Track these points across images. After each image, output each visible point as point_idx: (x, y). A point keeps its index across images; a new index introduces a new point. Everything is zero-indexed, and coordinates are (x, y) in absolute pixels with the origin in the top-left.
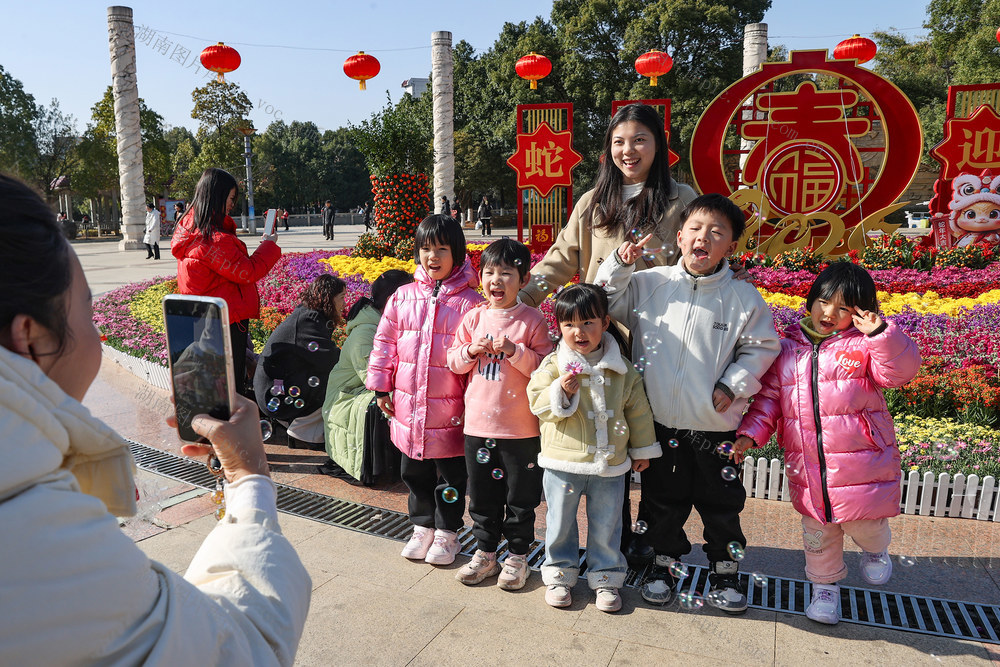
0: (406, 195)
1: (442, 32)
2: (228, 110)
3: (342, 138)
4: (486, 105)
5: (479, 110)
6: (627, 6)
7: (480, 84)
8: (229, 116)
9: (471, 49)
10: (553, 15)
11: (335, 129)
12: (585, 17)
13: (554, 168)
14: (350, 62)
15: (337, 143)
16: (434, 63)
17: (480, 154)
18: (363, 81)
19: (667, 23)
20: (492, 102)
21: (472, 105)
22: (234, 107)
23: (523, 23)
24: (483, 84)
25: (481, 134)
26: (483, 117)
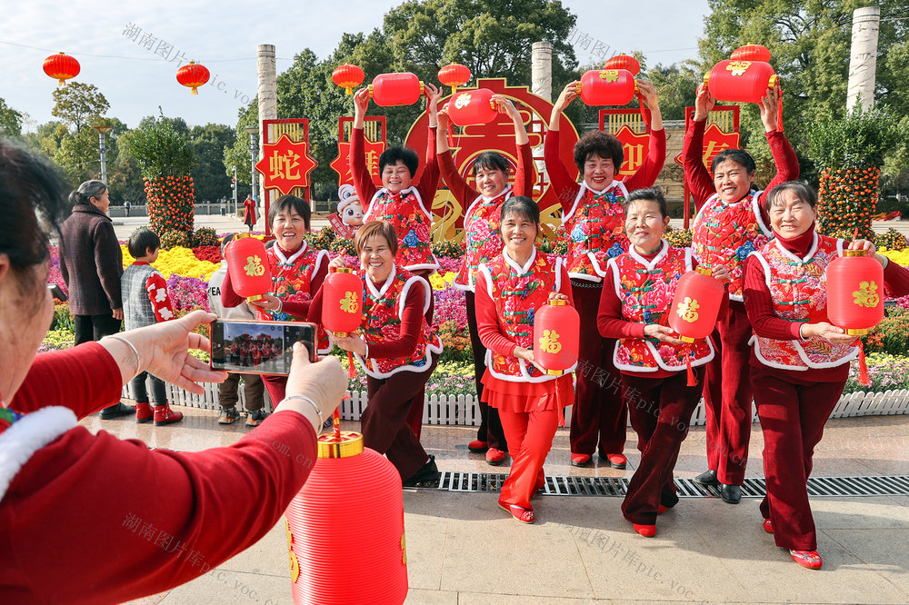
0: (172, 195)
1: (266, 45)
2: (88, 109)
3: (210, 133)
4: (325, 108)
5: (318, 111)
6: (447, 22)
7: (320, 88)
8: (87, 114)
9: (314, 57)
10: (385, 28)
11: (203, 125)
12: (411, 30)
13: (293, 172)
14: (182, 71)
15: (205, 138)
16: (259, 72)
17: (317, 151)
18: (195, 88)
19: (480, 37)
20: (329, 104)
21: (312, 107)
22: (92, 107)
23: (360, 34)
24: (323, 88)
25: (320, 133)
26: (322, 118)
